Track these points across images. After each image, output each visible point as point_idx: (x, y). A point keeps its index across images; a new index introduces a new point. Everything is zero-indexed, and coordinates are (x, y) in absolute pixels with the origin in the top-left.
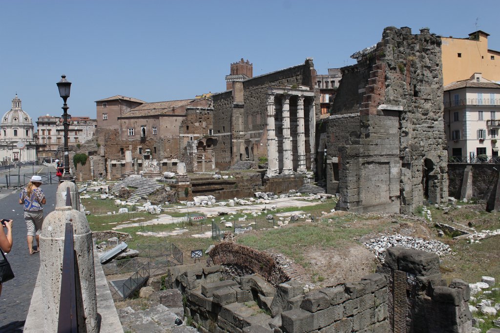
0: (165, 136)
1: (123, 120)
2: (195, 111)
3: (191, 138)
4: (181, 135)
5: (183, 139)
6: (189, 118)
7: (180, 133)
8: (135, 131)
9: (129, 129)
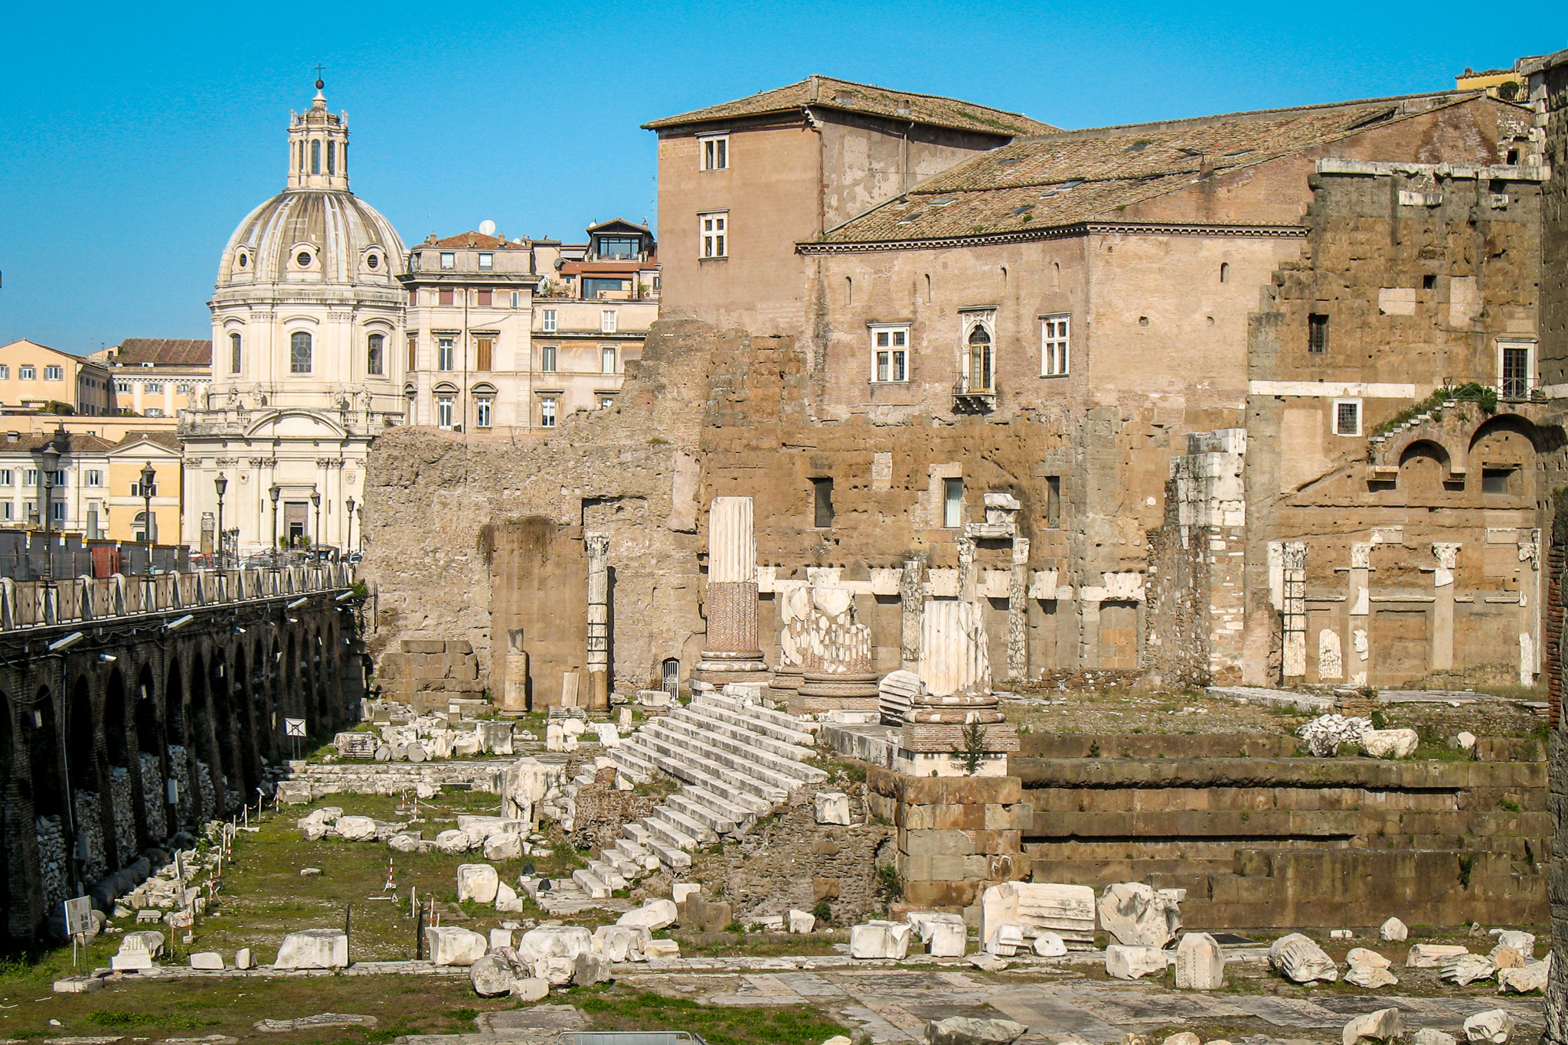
0: (1124, 396)
1: (839, 266)
2: (1385, 198)
3: (1347, 411)
4: (1261, 388)
5: (1279, 418)
6: (1337, 247)
7: (1252, 371)
8: (915, 351)
9: (875, 331)
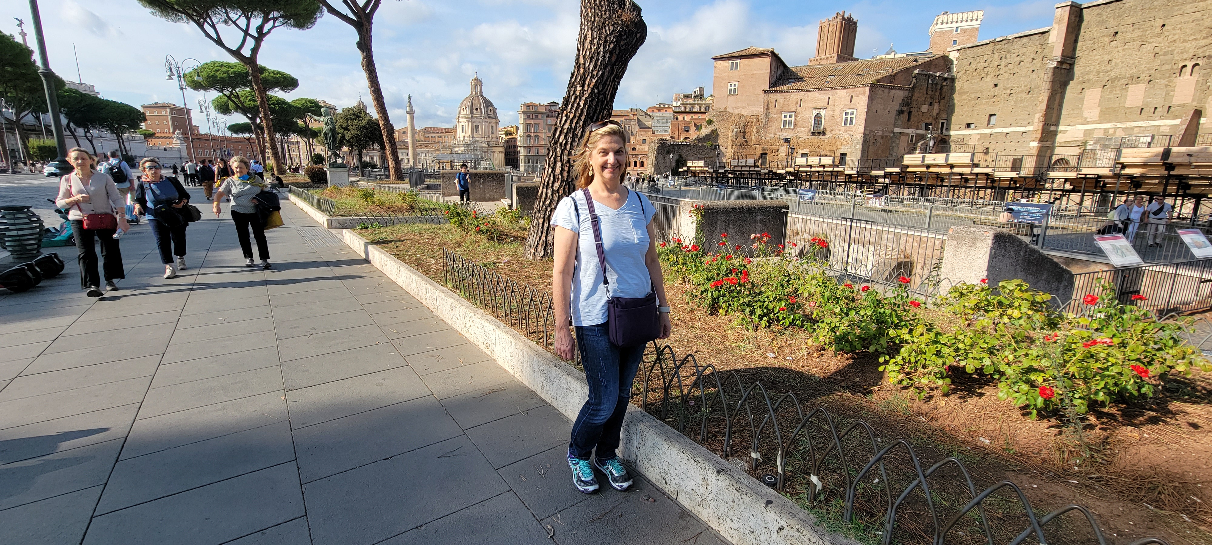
1: (774, 96)
3: (912, 136)
4: (896, 130)
5: (899, 139)
7: (895, 126)
8: (796, 120)
9: (783, 115)
